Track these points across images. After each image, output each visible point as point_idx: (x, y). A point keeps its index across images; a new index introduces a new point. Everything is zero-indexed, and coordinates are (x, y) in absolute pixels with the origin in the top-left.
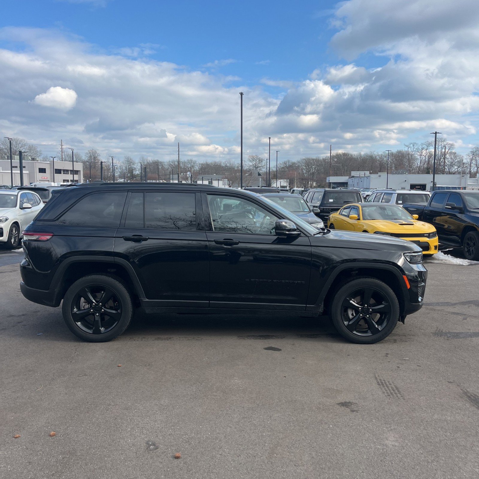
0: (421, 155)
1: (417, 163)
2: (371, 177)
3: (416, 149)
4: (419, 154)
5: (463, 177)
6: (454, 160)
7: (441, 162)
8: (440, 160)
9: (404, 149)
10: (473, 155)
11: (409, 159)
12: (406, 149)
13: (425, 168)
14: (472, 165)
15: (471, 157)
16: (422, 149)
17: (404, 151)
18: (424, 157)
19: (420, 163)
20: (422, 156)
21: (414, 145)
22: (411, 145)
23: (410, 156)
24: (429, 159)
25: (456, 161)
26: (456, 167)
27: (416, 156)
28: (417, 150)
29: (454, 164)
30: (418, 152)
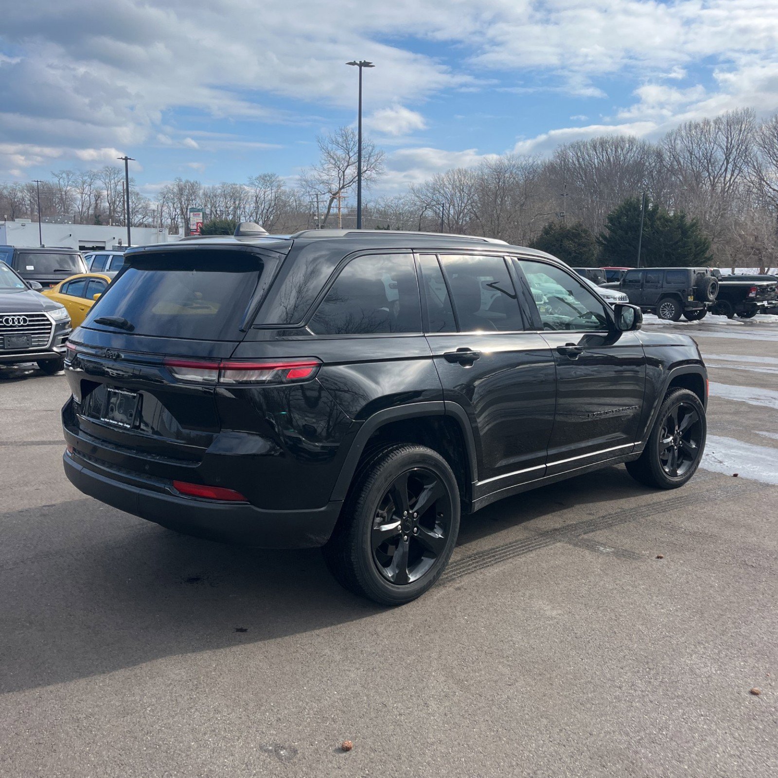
0: (82, 193)
1: (77, 207)
2: (7, 226)
3: (74, 182)
4: (78, 191)
5: (161, 233)
6: (137, 204)
7: (117, 206)
8: (114, 202)
9: (53, 181)
10: (164, 198)
11: (61, 199)
12: (56, 180)
13: (91, 215)
14: (163, 214)
15: (161, 201)
16: (84, 183)
17: (52, 184)
18: (87, 196)
19: (82, 206)
20: (84, 195)
21: (68, 175)
22: (64, 175)
23: (63, 193)
24: (96, 200)
25: (140, 206)
26: (140, 216)
27: (74, 193)
28: (74, 184)
29: (137, 211)
30: (76, 187)
